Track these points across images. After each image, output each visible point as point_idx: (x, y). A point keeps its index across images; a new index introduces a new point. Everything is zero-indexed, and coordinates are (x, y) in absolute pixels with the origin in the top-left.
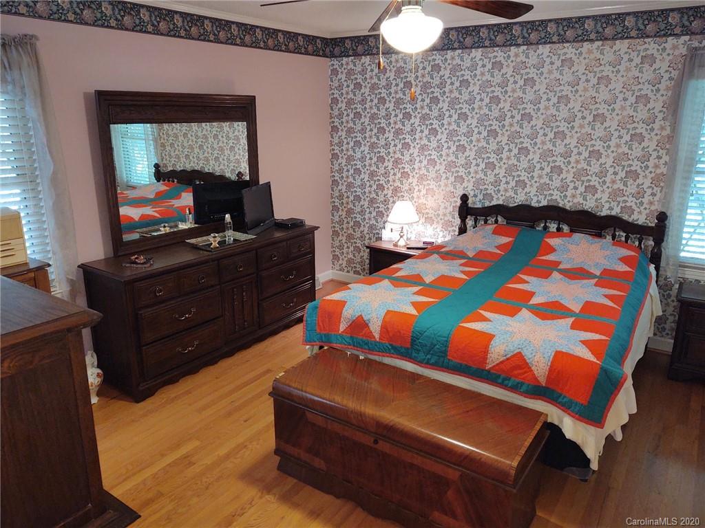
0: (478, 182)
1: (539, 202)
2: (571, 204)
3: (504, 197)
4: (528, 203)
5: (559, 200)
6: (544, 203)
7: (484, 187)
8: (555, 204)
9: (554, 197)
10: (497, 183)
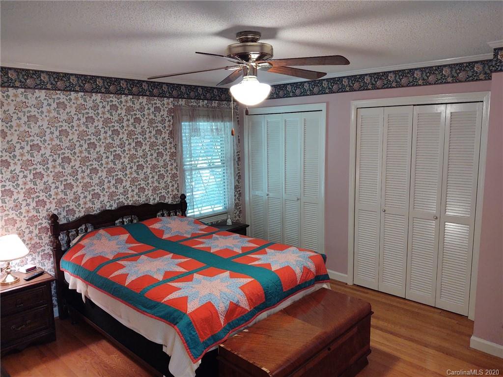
0: (59, 202)
1: (111, 206)
2: (132, 202)
3: (84, 209)
4: (104, 208)
5: (124, 201)
6: (115, 206)
7: (66, 204)
8: (122, 205)
9: (121, 200)
10: (76, 199)
